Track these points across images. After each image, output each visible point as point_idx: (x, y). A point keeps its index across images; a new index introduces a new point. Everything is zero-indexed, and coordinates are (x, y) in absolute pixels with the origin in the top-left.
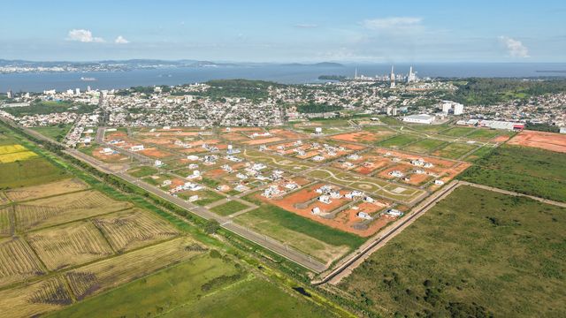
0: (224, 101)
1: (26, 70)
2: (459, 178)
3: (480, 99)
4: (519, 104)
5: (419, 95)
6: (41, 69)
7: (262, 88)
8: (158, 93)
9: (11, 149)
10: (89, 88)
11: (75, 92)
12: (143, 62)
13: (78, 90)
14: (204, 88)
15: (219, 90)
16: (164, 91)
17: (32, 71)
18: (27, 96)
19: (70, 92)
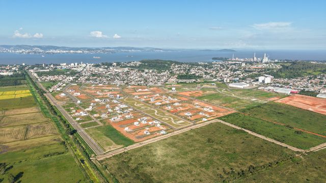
0: (143, 71)
1: (65, 52)
2: (220, 118)
3: (288, 74)
4: (310, 78)
5: (255, 71)
6: (72, 51)
7: (168, 64)
8: (114, 66)
9: (24, 91)
10: (82, 63)
11: (75, 65)
12: (124, 48)
13: (76, 64)
14: (138, 63)
15: (145, 65)
16: (117, 65)
17: (67, 53)
18: (52, 66)
19: (72, 64)
